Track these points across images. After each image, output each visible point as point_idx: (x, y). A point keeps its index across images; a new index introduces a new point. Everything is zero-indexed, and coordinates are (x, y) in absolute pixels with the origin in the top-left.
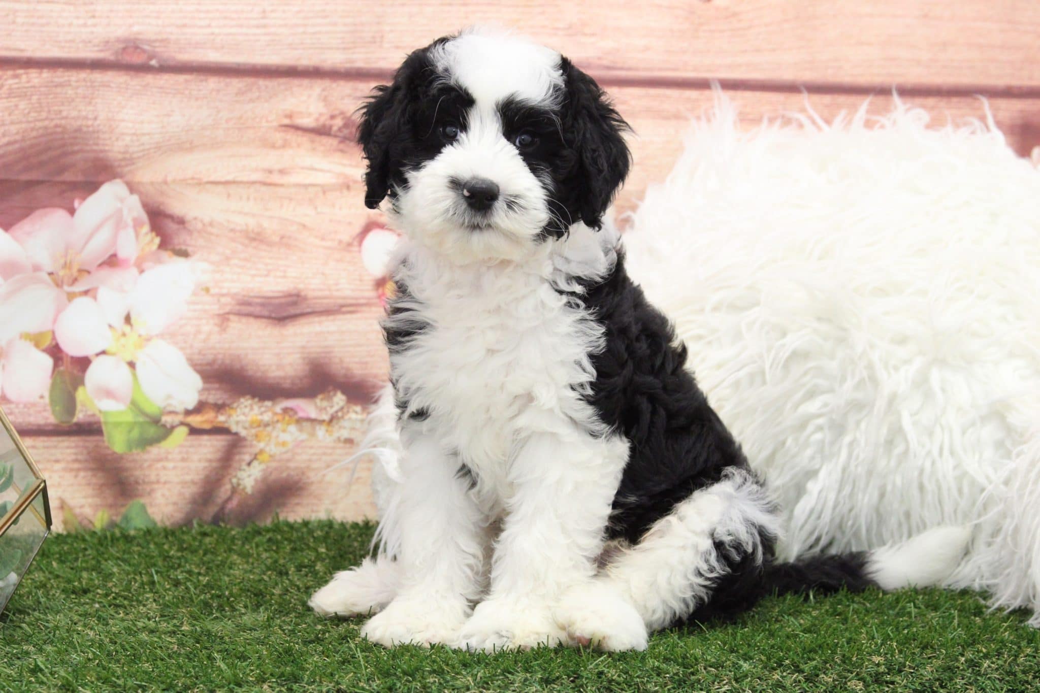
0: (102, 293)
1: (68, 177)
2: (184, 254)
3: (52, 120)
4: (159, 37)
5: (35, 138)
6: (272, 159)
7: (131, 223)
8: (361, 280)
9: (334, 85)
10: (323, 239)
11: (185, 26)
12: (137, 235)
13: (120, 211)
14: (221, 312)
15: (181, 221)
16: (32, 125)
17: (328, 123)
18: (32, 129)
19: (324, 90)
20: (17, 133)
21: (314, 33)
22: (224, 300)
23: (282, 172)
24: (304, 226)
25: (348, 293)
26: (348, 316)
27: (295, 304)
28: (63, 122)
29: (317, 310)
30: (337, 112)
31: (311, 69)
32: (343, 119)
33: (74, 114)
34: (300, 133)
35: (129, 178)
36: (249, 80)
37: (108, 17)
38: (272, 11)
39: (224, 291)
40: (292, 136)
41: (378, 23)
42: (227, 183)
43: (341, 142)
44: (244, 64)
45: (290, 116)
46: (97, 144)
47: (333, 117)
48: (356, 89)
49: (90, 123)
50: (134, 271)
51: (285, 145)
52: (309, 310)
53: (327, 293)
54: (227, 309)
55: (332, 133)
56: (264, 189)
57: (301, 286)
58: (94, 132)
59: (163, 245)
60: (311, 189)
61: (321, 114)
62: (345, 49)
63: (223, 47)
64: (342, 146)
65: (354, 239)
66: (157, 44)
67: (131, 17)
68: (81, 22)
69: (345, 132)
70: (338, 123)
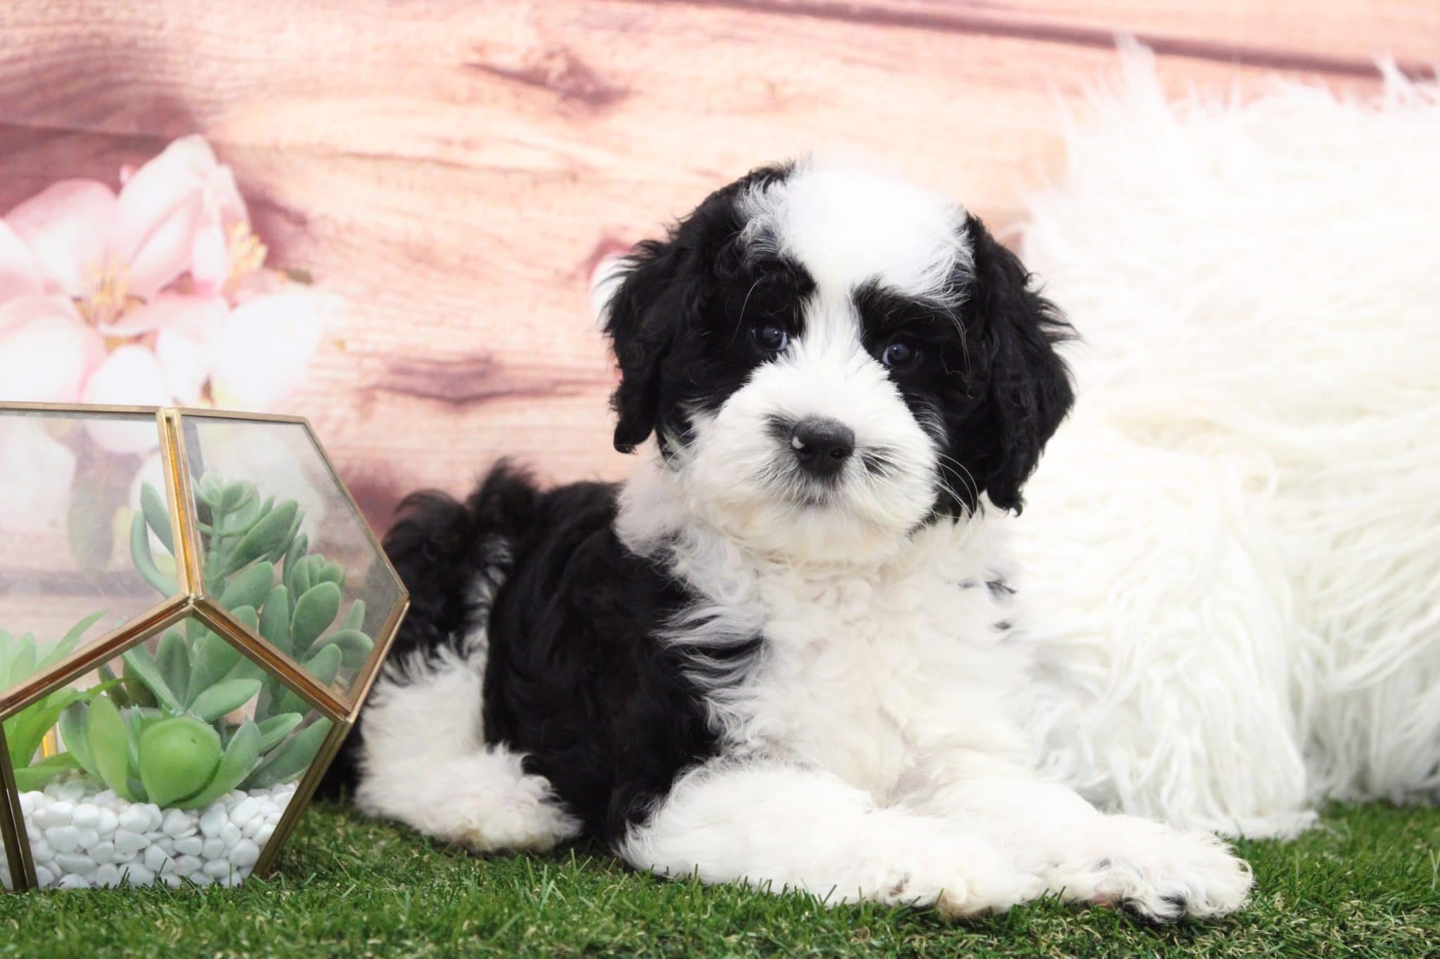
0: (166, 340)
1: (113, 126)
2: (304, 278)
3: (86, 23)
5: (58, 53)
6: (451, 122)
7: (216, 216)
10: (531, 265)
12: (228, 238)
13: (198, 194)
14: (364, 384)
15: (300, 221)
16: (51, 30)
17: (545, 64)
18: (52, 38)
20: (27, 43)
22: (370, 363)
23: (468, 144)
24: (501, 240)
25: (567, 361)
26: (566, 401)
27: (482, 375)
28: (105, 29)
29: (515, 388)
30: (557, 48)
32: (566, 60)
33: (124, 15)
34: (497, 79)
35: (215, 134)
39: (369, 348)
40: (489, 86)
42: (378, 158)
43: (563, 99)
45: (480, 49)
46: (162, 72)
47: (550, 56)
49: (151, 33)
50: (221, 303)
51: (473, 98)
52: (503, 387)
53: (534, 360)
54: (373, 379)
55: (549, 82)
56: (438, 171)
57: (493, 346)
58: (157, 50)
59: (271, 261)
60: (513, 178)
61: (531, 49)
64: (564, 107)
65: (579, 268)
69: (570, 83)
70: (558, 66)
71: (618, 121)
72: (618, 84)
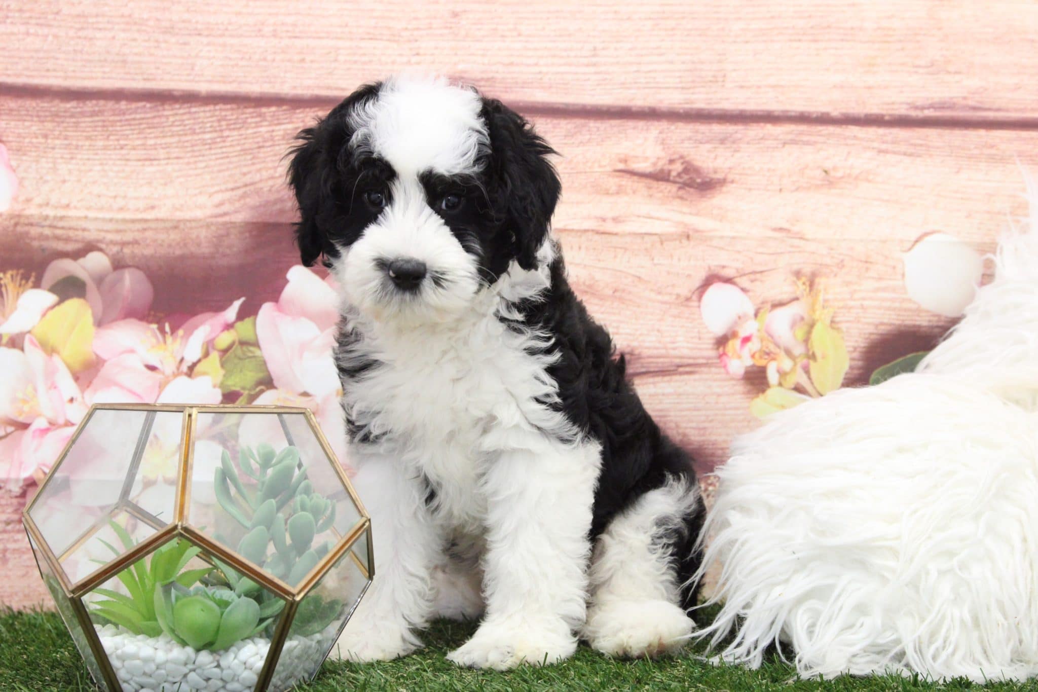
4: (485, 76)
6: (606, 207)
8: (700, 338)
9: (673, 127)
10: (659, 293)
11: (512, 64)
17: (667, 167)
19: (661, 133)
21: (650, 72)
23: (615, 220)
24: (639, 278)
25: (686, 352)
26: (688, 378)
29: (652, 370)
30: (675, 156)
31: (647, 110)
32: (682, 163)
34: (635, 178)
36: (579, 122)
37: (432, 55)
38: (604, 49)
40: (627, 182)
41: (720, 62)
43: (680, 188)
44: (574, 105)
45: (625, 161)
47: (671, 161)
48: (697, 132)
51: (619, 191)
52: (643, 370)
53: (663, 352)
55: (671, 178)
56: (597, 237)
57: (635, 344)
60: (647, 238)
61: (658, 158)
62: (683, 88)
63: (550, 87)
64: (681, 193)
65: (693, 293)
66: (482, 83)
67: (456, 54)
68: (405, 59)
69: (685, 177)
70: (678, 167)
71: (719, 200)
72: (719, 176)
